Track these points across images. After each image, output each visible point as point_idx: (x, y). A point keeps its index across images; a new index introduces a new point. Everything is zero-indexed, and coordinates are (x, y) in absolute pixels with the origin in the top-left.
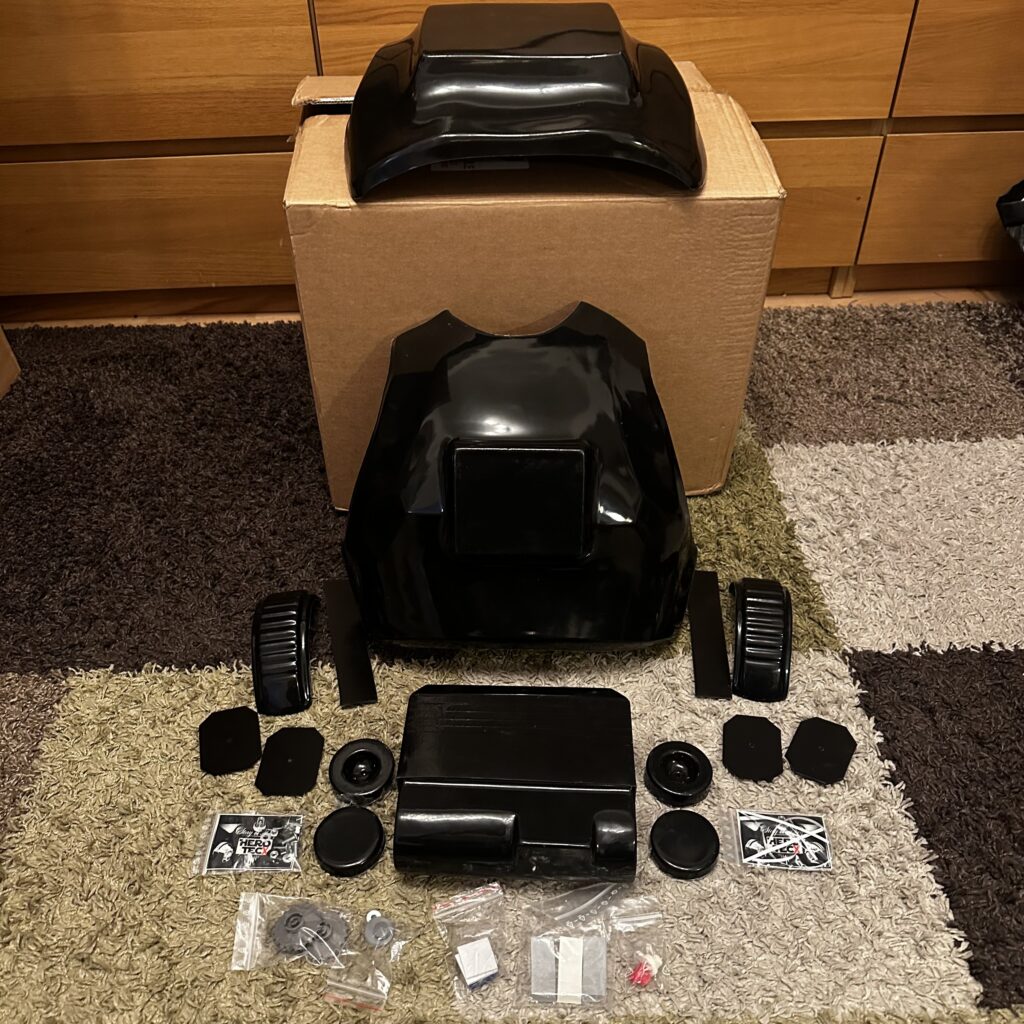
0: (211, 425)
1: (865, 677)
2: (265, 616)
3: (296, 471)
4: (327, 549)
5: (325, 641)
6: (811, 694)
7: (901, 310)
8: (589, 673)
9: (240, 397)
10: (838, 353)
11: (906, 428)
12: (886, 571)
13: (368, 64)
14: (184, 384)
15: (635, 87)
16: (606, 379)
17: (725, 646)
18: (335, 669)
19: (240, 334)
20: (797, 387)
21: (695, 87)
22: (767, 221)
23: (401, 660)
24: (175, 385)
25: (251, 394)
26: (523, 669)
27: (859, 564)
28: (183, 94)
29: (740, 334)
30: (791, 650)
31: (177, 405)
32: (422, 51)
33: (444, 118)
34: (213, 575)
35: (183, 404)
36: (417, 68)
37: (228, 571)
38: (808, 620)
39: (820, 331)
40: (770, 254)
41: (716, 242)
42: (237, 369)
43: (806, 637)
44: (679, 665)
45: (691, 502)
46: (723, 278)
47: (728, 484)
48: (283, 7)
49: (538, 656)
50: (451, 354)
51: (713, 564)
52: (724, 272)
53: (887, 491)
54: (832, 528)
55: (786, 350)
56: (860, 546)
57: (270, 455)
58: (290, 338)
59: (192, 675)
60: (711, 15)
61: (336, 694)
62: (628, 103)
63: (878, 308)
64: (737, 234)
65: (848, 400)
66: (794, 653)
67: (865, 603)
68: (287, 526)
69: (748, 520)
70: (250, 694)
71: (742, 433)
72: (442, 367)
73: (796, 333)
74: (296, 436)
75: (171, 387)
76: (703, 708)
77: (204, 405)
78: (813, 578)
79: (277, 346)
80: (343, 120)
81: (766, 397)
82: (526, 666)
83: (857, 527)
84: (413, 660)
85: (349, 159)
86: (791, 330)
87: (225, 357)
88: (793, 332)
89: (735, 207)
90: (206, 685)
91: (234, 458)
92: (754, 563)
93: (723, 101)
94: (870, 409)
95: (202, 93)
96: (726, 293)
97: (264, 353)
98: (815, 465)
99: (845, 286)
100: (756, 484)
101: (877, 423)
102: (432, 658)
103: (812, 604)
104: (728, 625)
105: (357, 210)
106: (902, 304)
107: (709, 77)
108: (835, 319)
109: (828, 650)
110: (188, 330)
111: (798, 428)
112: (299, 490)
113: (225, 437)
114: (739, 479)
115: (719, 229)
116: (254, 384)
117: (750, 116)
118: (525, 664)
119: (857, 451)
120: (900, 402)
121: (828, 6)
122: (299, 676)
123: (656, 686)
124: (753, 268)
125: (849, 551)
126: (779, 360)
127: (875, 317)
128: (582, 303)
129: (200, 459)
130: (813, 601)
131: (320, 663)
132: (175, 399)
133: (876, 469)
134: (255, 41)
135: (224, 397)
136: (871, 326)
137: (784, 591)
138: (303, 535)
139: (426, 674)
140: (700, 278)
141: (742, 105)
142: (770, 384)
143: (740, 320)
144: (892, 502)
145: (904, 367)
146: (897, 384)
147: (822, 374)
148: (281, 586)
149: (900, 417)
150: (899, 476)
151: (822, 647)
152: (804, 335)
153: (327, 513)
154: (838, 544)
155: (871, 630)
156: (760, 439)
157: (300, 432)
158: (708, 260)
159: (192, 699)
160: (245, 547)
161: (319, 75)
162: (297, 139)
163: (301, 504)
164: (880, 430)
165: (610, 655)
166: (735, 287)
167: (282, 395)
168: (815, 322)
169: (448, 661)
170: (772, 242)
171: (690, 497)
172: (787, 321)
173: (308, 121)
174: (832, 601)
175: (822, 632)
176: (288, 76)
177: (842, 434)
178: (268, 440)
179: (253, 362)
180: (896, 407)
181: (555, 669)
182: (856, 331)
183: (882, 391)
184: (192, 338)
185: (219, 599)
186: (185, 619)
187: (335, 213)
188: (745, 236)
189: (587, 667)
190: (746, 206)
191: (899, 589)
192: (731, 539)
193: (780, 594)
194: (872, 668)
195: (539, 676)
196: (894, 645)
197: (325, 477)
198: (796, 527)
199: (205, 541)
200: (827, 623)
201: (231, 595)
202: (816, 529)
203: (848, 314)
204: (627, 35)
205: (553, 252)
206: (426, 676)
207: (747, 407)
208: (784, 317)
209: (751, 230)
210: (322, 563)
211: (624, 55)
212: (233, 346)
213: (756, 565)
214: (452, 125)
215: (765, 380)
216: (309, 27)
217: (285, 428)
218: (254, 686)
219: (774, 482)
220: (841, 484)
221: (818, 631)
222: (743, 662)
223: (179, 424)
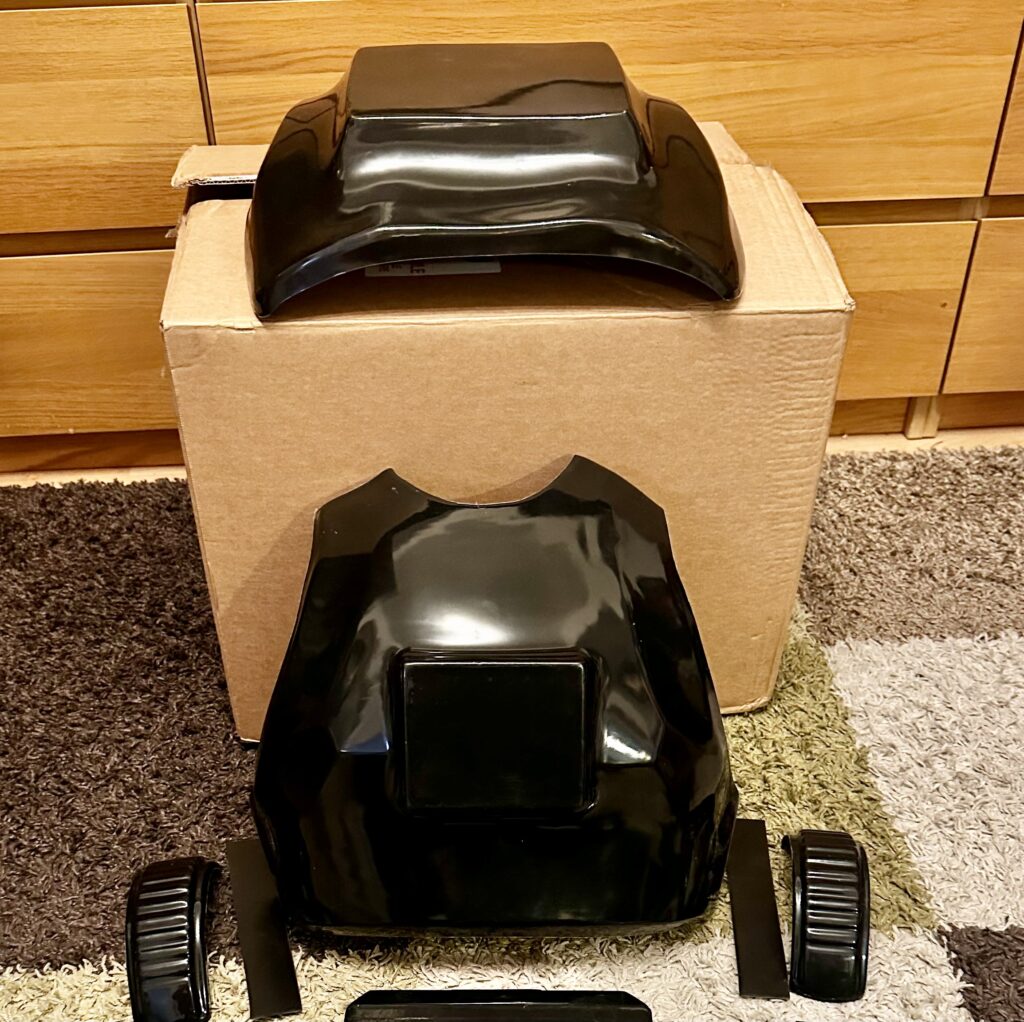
0: (70, 624)
1: (969, 964)
2: (144, 896)
3: (187, 687)
4: (231, 795)
5: (228, 928)
6: (897, 990)
7: (1002, 454)
8: (594, 965)
9: (108, 584)
10: (919, 515)
11: (1013, 616)
12: (992, 815)
13: (276, 128)
14: (32, 567)
15: (645, 160)
16: (611, 561)
17: (778, 924)
18: (242, 967)
19: (108, 497)
20: (865, 561)
21: (726, 157)
22: (829, 342)
23: (334, 952)
24: (20, 569)
25: (124, 578)
26: (502, 962)
27: (957, 806)
28: (25, 171)
29: (792, 496)
30: (869, 928)
31: (23, 597)
32: (349, 110)
33: (381, 204)
34: (73, 835)
35: (31, 596)
36: (343, 135)
37: (94, 829)
38: (890, 886)
39: (894, 484)
40: (833, 386)
41: (760, 372)
42: (104, 545)
43: (889, 911)
44: (716, 952)
45: (727, 723)
46: (769, 421)
47: (776, 697)
48: (157, 51)
49: (522, 943)
50: (397, 529)
51: (758, 809)
52: (770, 413)
53: (991, 703)
54: (919, 756)
55: (849, 512)
56: (957, 780)
57: (151, 665)
58: (177, 501)
59: (45, 978)
60: (745, 58)
61: (245, 1003)
62: (635, 182)
63: (970, 452)
64: (788, 360)
65: (935, 580)
66: (873, 932)
67: (967, 860)
68: (174, 764)
69: (805, 748)
70: (126, 1004)
71: (793, 626)
72: (385, 547)
73: (862, 487)
74: (186, 638)
75: (15, 572)
76: (750, 1013)
77: (59, 597)
78: (895, 827)
79: (159, 513)
80: (243, 207)
81: (825, 576)
82: (507, 957)
83: (951, 754)
84: (351, 952)
85: (251, 260)
86: (855, 483)
87: (88, 529)
88: (858, 486)
89: (785, 324)
90: (65, 993)
91: (101, 671)
92: (815, 807)
93: (765, 177)
94: (964, 590)
95: (50, 169)
96: (772, 441)
97: (142, 523)
98: (892, 668)
99: (926, 422)
100: (814, 697)
101: (974, 610)
102: (377, 948)
103: (895, 864)
104: (781, 895)
105: (263, 332)
106: (1002, 447)
107: (743, 142)
108: (914, 468)
109: (918, 927)
110: (37, 494)
111: (869, 619)
112: (192, 713)
113: (88, 641)
114: (790, 689)
115: (764, 354)
116: (128, 567)
117: (800, 195)
118: (504, 954)
119: (948, 649)
120: (1004, 581)
121: (902, 45)
122: (193, 979)
123: (685, 982)
124: (809, 406)
125: (942, 788)
126: (840, 525)
127: (968, 464)
128: (576, 456)
129: (54, 672)
130: (896, 859)
131: (222, 958)
132: (20, 589)
133: (975, 674)
134: (122, 97)
135: (86, 584)
136: (962, 477)
137: (858, 848)
138: (197, 777)
139: (370, 970)
140: (737, 421)
141: (791, 182)
142: (829, 558)
143: (791, 477)
144: (997, 719)
145: (1008, 532)
146: (999, 557)
147: (898, 544)
148: (168, 850)
149: (1006, 601)
150: (1006, 683)
151: (910, 924)
152: (873, 490)
153: (231, 745)
154: (926, 779)
155: (975, 898)
156: (818, 634)
157: (192, 633)
158: (747, 396)
159: (45, 1013)
160: (117, 795)
161: (210, 144)
162: (180, 232)
163: (193, 733)
164: (978, 619)
165: (621, 939)
166: (785, 433)
167: (166, 581)
168: (887, 473)
169: (399, 951)
170: (834, 371)
171: (725, 716)
172: (849, 471)
173: (194, 209)
174: (922, 859)
175: (910, 901)
176: (169, 145)
177: (928, 625)
178: (148, 645)
179: (126, 536)
180: (998, 587)
181: (547, 961)
182: (943, 484)
183: (980, 566)
184: (43, 504)
185: (80, 870)
186: (35, 899)
187: (232, 337)
188: (799, 363)
189: (590, 957)
190: (800, 322)
191: (1011, 840)
192: (783, 772)
193: (853, 853)
194: (978, 951)
195: (525, 971)
196: (1007, 919)
197: (226, 696)
198: (870, 755)
199: (62, 787)
200: (915, 889)
201: (98, 863)
202: (896, 758)
203: (932, 461)
204: (634, 88)
205: (534, 387)
206: (369, 975)
207: (800, 591)
208: (845, 466)
209: (807, 356)
210: (224, 816)
211: (631, 116)
212: (100, 514)
213: (817, 810)
214: (394, 214)
215: (822, 552)
216: (196, 77)
217: (171, 626)
218: (131, 993)
219: (837, 693)
220: (929, 695)
221: (904, 900)
222: (803, 949)
223: (25, 623)
